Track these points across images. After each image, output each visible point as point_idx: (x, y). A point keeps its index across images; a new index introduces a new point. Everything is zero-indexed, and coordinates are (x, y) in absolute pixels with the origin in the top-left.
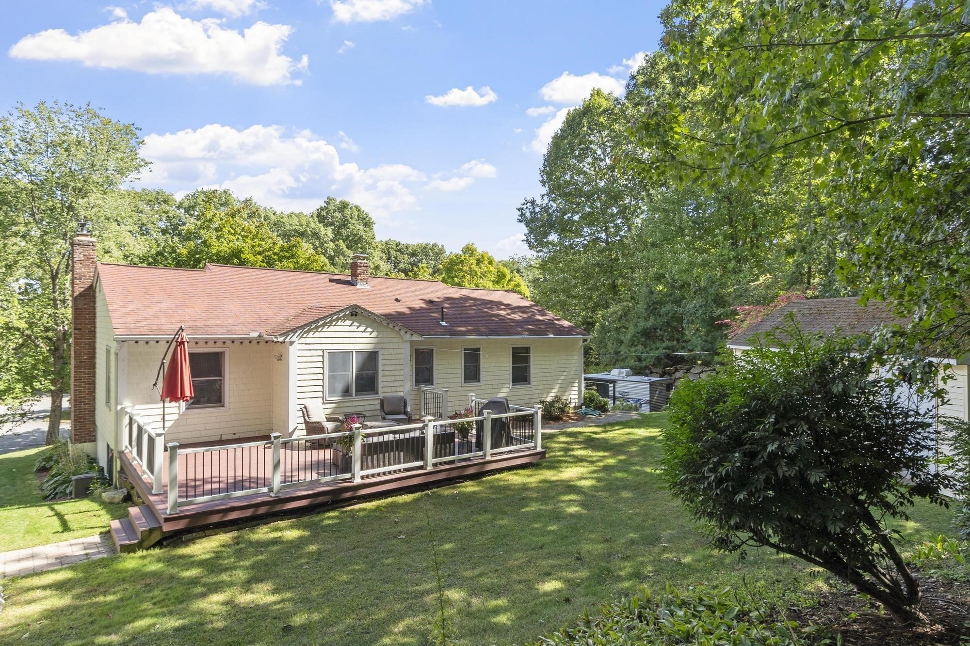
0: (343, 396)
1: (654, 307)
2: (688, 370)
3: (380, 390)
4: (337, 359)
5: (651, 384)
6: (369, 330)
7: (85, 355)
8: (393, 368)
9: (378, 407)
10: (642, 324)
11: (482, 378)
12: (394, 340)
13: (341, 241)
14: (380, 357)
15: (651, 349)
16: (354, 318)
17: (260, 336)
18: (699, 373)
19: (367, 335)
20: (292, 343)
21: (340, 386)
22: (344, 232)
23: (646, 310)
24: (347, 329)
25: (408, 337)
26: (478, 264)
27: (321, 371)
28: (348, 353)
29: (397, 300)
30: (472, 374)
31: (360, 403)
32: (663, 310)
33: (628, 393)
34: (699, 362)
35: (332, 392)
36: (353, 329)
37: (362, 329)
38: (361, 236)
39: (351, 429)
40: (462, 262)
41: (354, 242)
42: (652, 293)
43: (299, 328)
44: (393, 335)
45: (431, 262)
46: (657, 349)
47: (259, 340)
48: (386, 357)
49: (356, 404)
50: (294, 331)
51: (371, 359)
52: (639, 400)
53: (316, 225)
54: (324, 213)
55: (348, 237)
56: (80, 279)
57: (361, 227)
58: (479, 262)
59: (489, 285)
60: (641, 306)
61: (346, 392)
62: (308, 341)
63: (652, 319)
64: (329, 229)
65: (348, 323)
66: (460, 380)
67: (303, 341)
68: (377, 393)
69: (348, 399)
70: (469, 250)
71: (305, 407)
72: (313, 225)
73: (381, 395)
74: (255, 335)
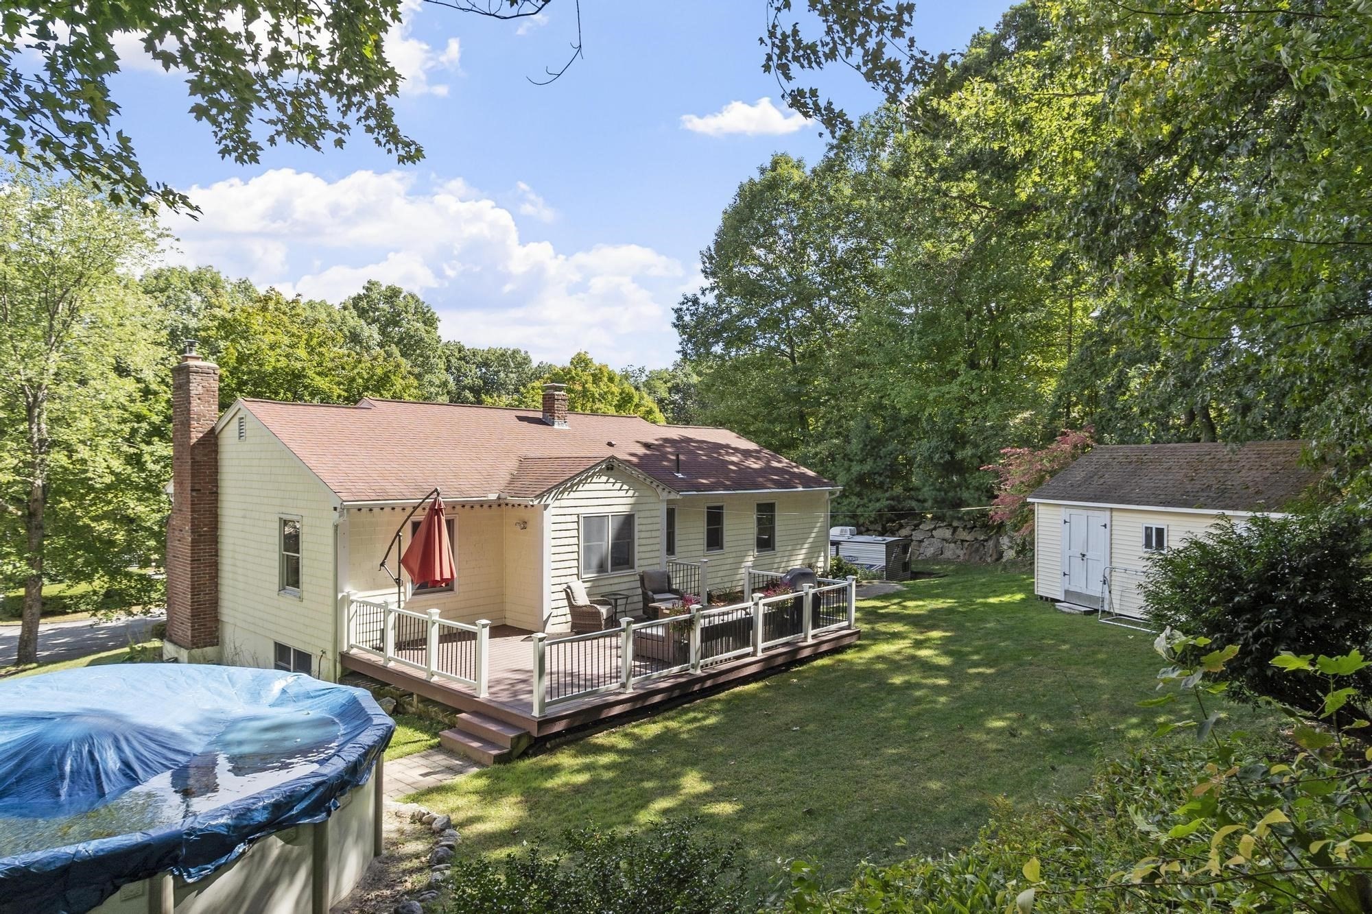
0: (598, 572)
1: (874, 446)
2: (917, 526)
3: (637, 563)
4: (591, 524)
5: (888, 545)
6: (625, 487)
7: (205, 525)
8: (648, 534)
9: (638, 584)
10: (856, 468)
11: (725, 544)
12: (652, 500)
13: (393, 346)
14: (637, 521)
15: (870, 501)
16: (609, 472)
17: (499, 498)
18: (931, 530)
19: (623, 493)
20: (546, 507)
21: (595, 562)
22: (395, 332)
23: (862, 450)
24: (602, 486)
25: (664, 495)
26: (594, 382)
27: (575, 541)
28: (602, 518)
29: (610, 444)
30: (715, 540)
31: (616, 581)
32: (883, 451)
33: (856, 558)
34: (929, 516)
35: (587, 567)
36: (609, 486)
37: (618, 486)
38: (422, 340)
39: (689, 611)
40: (572, 378)
41: (410, 345)
42: (868, 427)
43: (555, 487)
44: (649, 493)
45: (512, 375)
46: (878, 500)
47: (500, 503)
48: (642, 521)
49: (611, 581)
50: (549, 491)
51: (627, 524)
52: (872, 566)
53: (354, 320)
54: (364, 304)
55: (401, 339)
56: (198, 420)
57: (420, 325)
58: (596, 379)
59: (612, 411)
60: (855, 446)
61: (601, 568)
62: (564, 503)
63: (870, 462)
64: (375, 327)
65: (604, 479)
66: (701, 547)
67: (557, 503)
68: (632, 567)
69: (604, 575)
70: (581, 361)
71: (569, 587)
72: (351, 323)
73: (638, 569)
74: (493, 497)
